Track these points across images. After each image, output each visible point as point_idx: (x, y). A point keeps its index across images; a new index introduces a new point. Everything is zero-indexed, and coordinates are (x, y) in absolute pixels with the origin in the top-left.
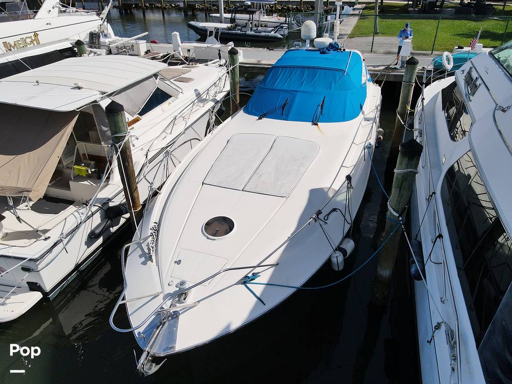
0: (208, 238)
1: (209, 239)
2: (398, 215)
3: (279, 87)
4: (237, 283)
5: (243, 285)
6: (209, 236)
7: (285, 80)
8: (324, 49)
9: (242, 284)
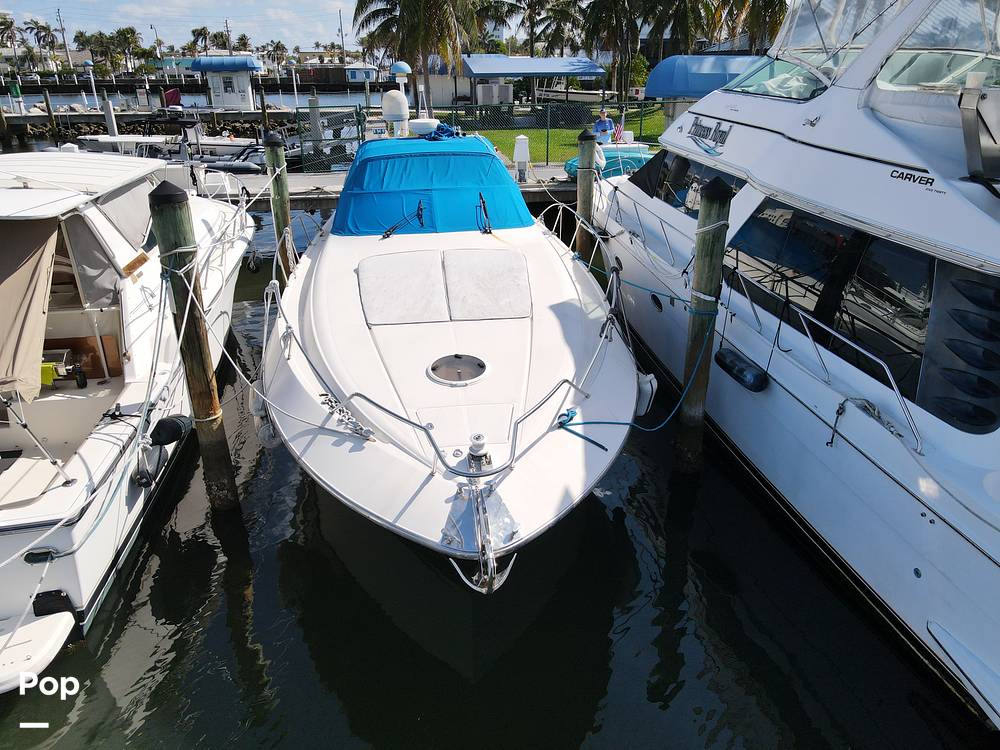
0: (452, 386)
1: (455, 386)
2: (714, 299)
3: (393, 187)
4: (551, 429)
5: (562, 430)
6: (454, 383)
7: (399, 176)
8: (431, 134)
9: (559, 427)
